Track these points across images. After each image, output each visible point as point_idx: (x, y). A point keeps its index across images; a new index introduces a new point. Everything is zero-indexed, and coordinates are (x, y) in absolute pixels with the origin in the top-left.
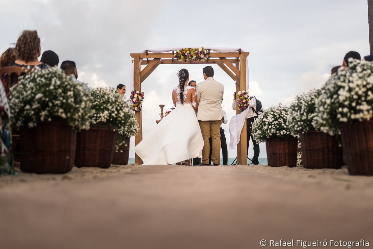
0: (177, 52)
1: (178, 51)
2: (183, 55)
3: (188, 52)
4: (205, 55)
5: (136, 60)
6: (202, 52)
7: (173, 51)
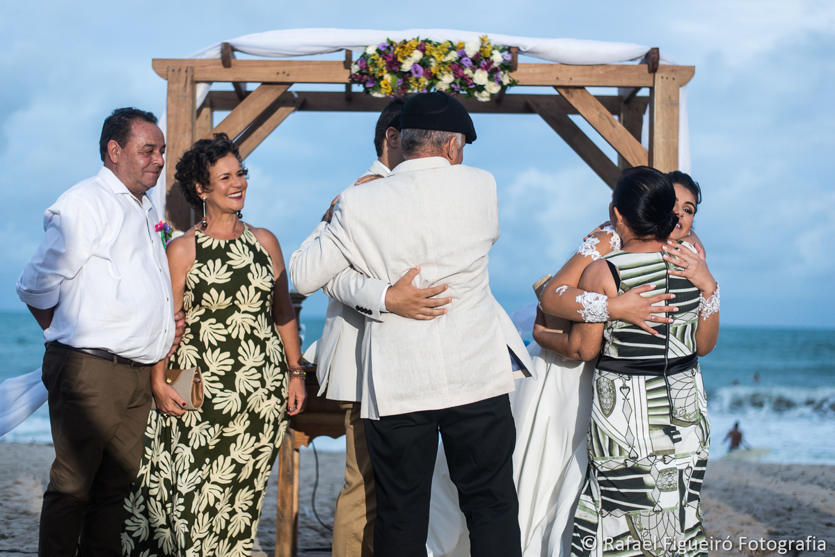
0: (365, 57)
1: (371, 51)
2: (391, 72)
3: (417, 55)
4: (493, 73)
5: (175, 87)
6: (480, 60)
7: (349, 54)
